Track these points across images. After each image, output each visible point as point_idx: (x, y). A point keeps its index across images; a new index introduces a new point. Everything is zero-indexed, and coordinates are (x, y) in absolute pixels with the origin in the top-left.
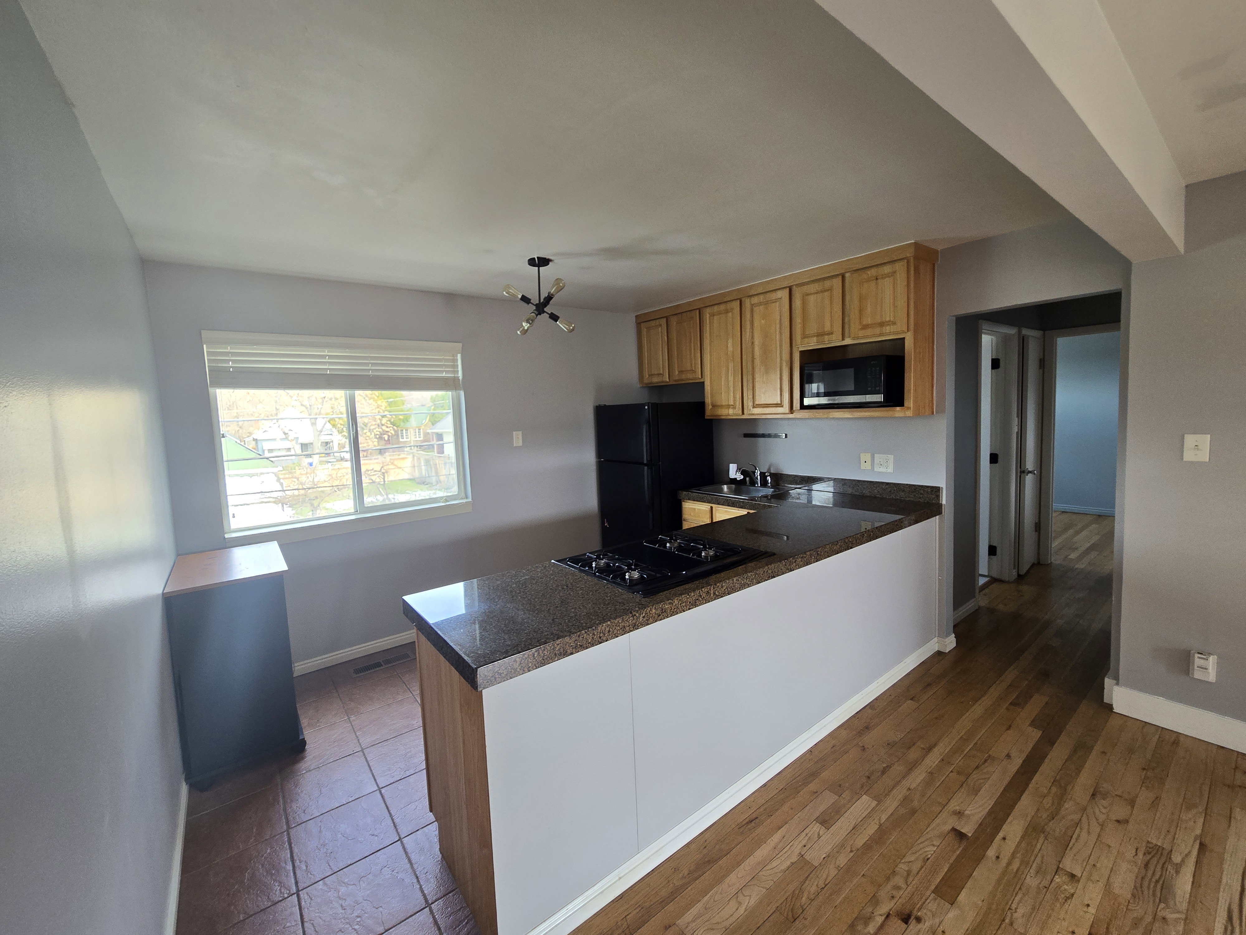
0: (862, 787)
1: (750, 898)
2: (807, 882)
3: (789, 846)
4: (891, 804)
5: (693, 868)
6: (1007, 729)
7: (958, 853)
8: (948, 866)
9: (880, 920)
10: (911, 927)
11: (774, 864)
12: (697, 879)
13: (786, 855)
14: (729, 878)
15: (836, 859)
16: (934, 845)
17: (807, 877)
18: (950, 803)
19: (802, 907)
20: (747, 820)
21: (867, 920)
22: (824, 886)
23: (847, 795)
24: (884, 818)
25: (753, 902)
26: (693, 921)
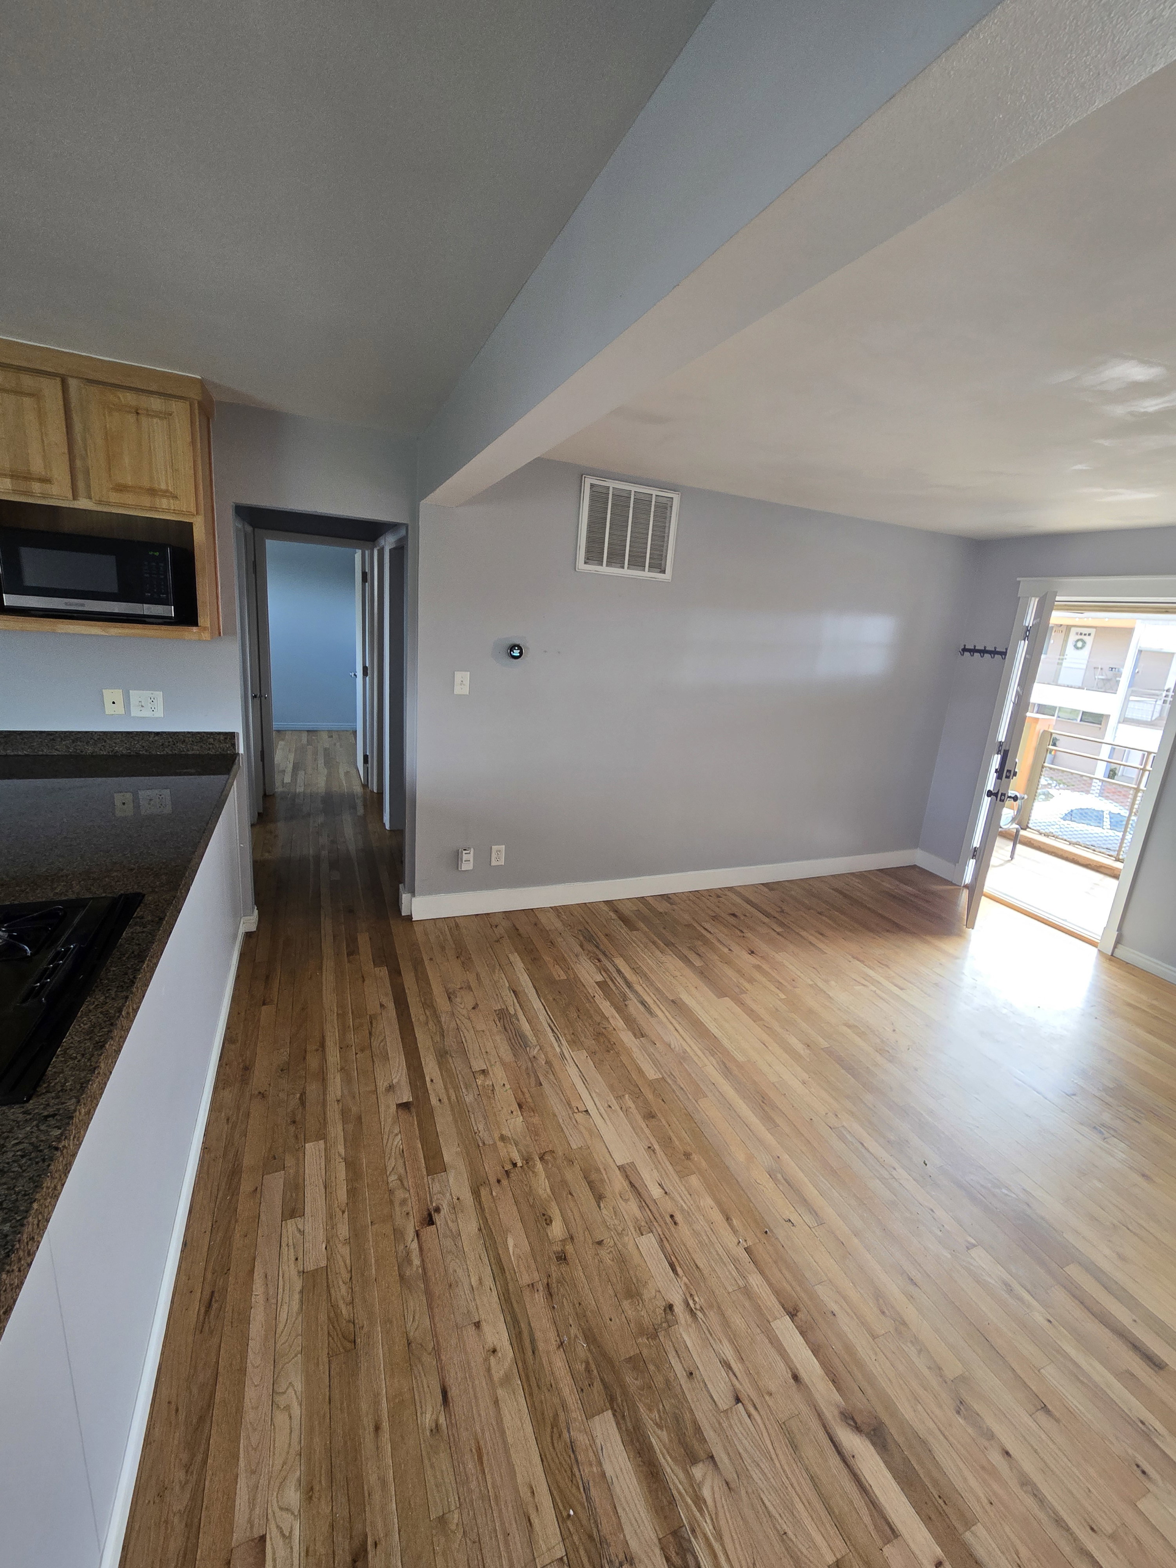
0: (296, 1137)
1: (293, 1386)
2: (332, 1291)
3: (281, 1278)
4: (336, 1130)
5: (185, 1457)
6: (364, 981)
7: (416, 1123)
8: (418, 1141)
9: (415, 1245)
10: (438, 1223)
11: (283, 1316)
12: (204, 1462)
13: (287, 1292)
14: (247, 1400)
15: (337, 1236)
16: (397, 1135)
17: (328, 1286)
18: (378, 1084)
19: (349, 1321)
20: (203, 1310)
21: (408, 1259)
22: (349, 1275)
23: (290, 1161)
24: (341, 1149)
25: (299, 1386)
26: (252, 1510)
